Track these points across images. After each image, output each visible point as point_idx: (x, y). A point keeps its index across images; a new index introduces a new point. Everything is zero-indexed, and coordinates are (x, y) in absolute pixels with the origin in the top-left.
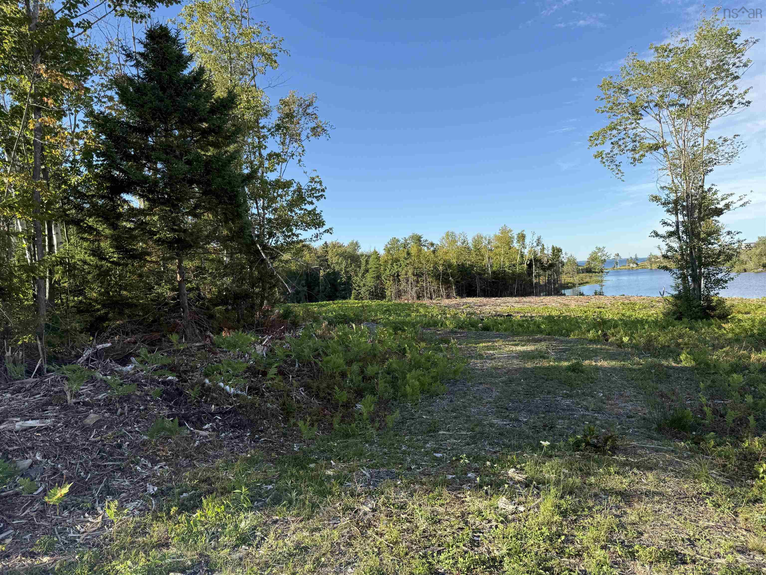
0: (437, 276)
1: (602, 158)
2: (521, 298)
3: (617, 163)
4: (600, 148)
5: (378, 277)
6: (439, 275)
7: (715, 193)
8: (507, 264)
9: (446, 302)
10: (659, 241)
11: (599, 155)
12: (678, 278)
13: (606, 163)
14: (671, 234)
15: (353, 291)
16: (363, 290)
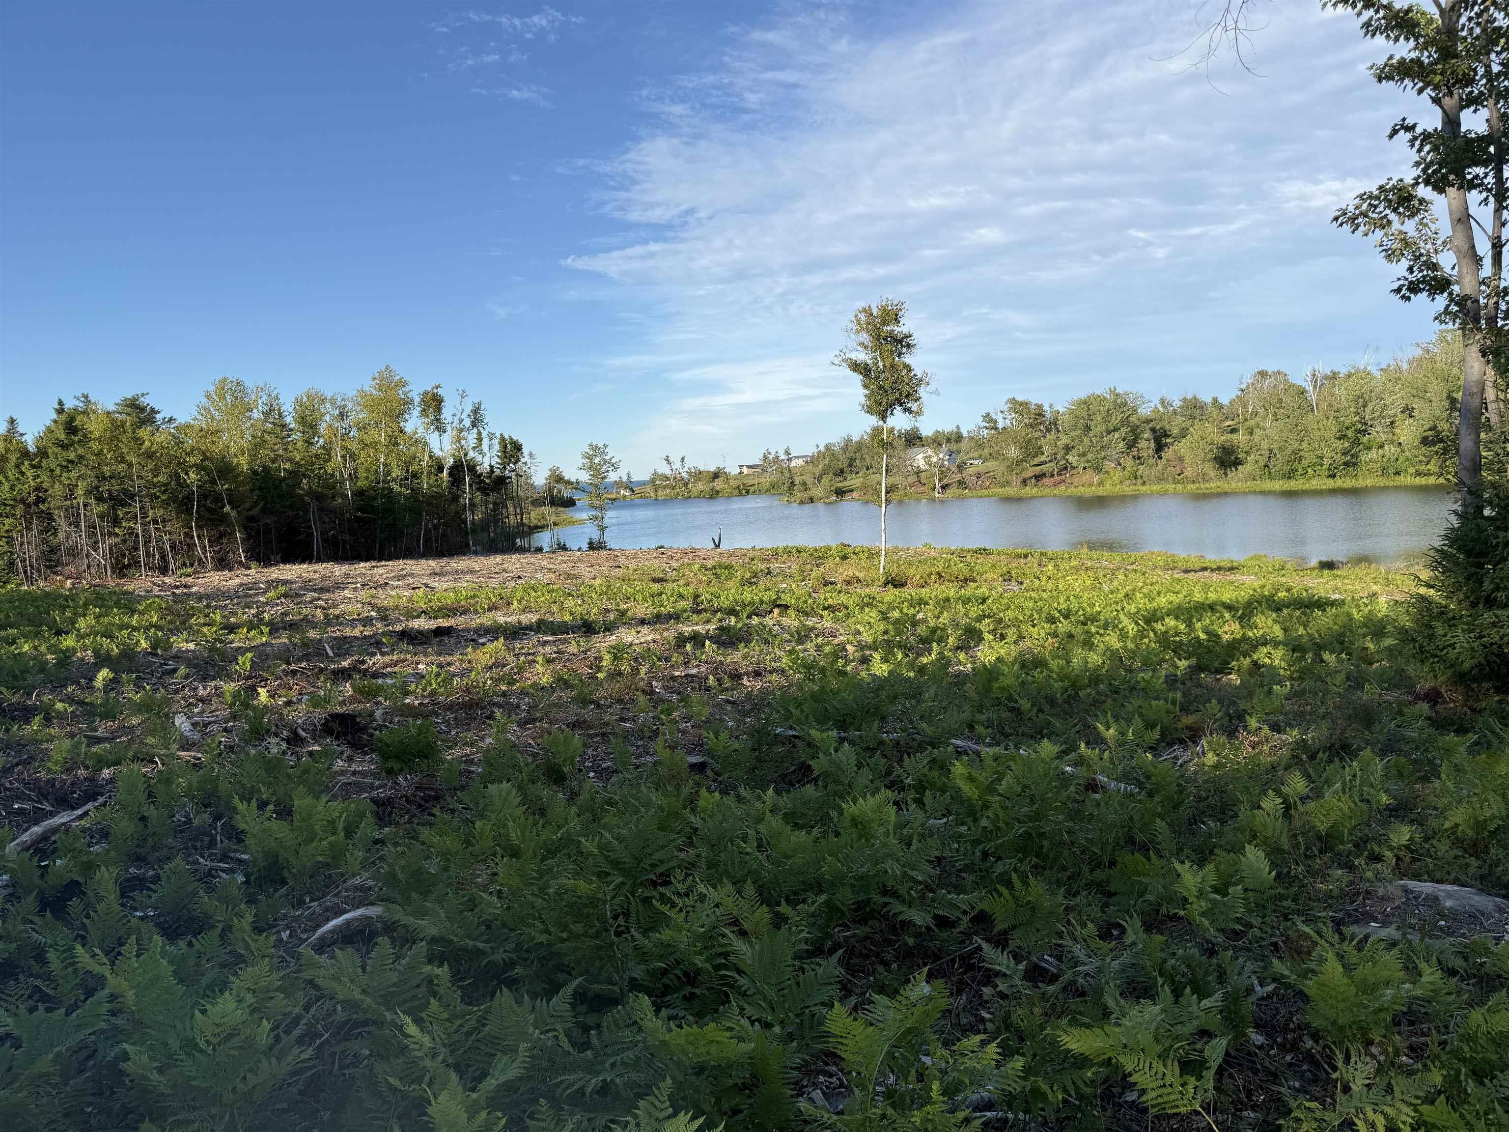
0: (181, 501)
6: (189, 498)
8: (396, 472)
9: (214, 579)
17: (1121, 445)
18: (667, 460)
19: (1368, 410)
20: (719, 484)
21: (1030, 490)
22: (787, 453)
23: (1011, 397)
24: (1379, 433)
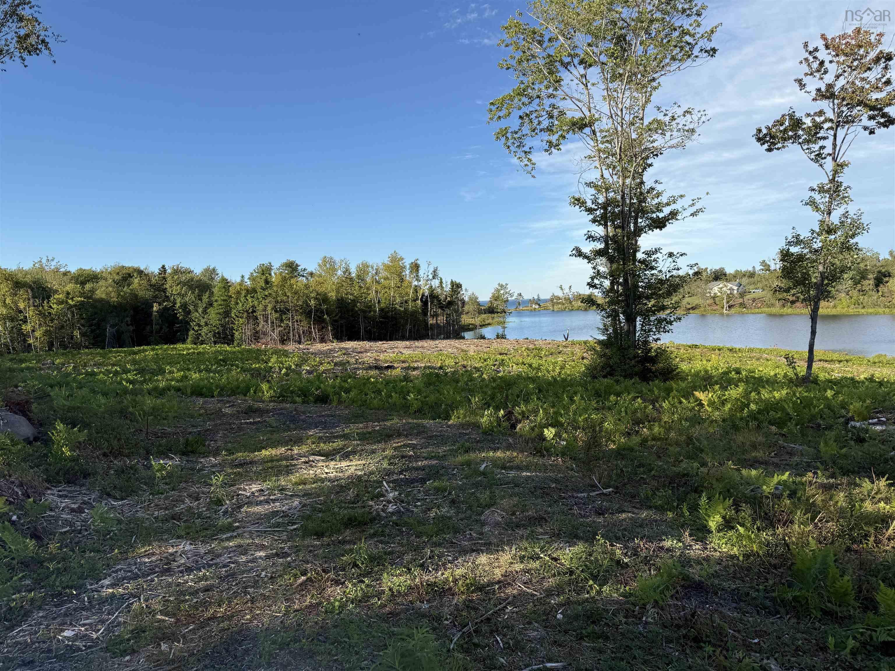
0: (307, 313)
1: (507, 138)
2: (412, 342)
3: (526, 149)
4: (503, 124)
5: (227, 314)
6: (310, 312)
7: (658, 195)
8: (398, 300)
9: (319, 346)
10: (583, 262)
11: (503, 133)
12: (608, 317)
13: (512, 148)
14: (599, 253)
15: (191, 332)
16: (205, 330)
21: (787, 310)
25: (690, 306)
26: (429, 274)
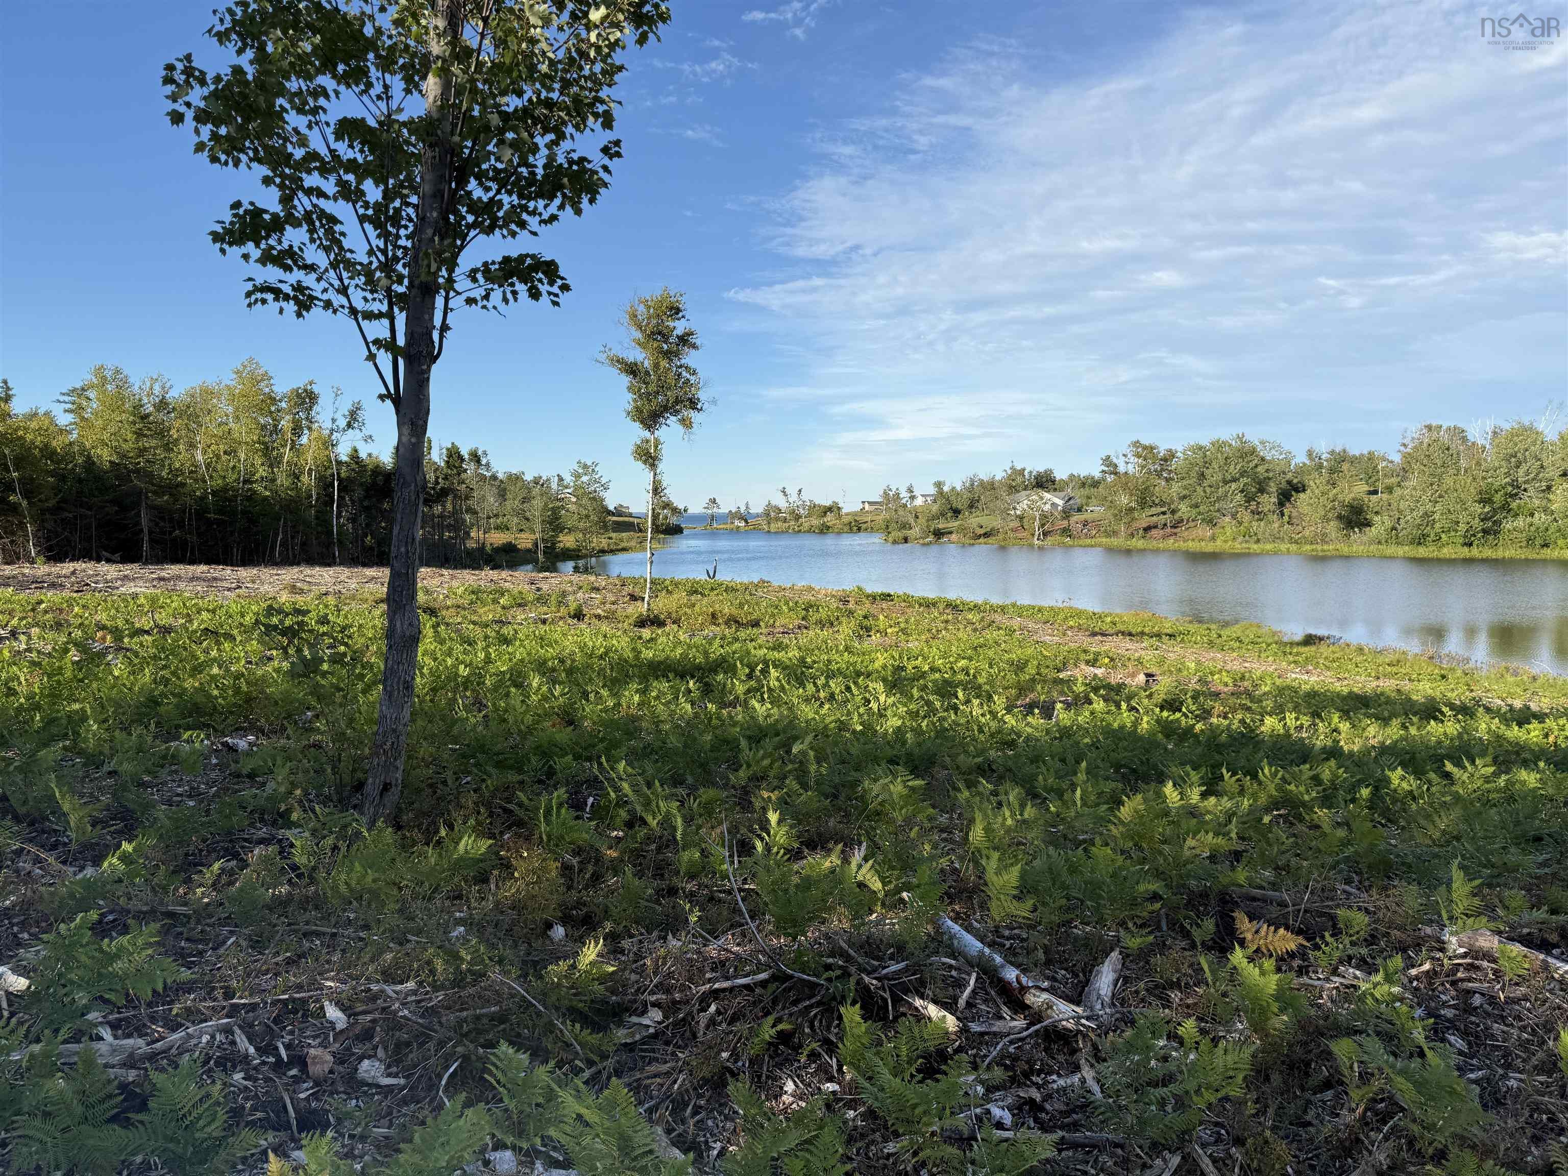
17: (1238, 497)
18: (784, 492)
19: (1521, 471)
20: (830, 518)
21: (1137, 543)
22: (910, 490)
23: (1135, 439)
24: (1532, 498)
25: (982, 531)
26: (338, 416)
